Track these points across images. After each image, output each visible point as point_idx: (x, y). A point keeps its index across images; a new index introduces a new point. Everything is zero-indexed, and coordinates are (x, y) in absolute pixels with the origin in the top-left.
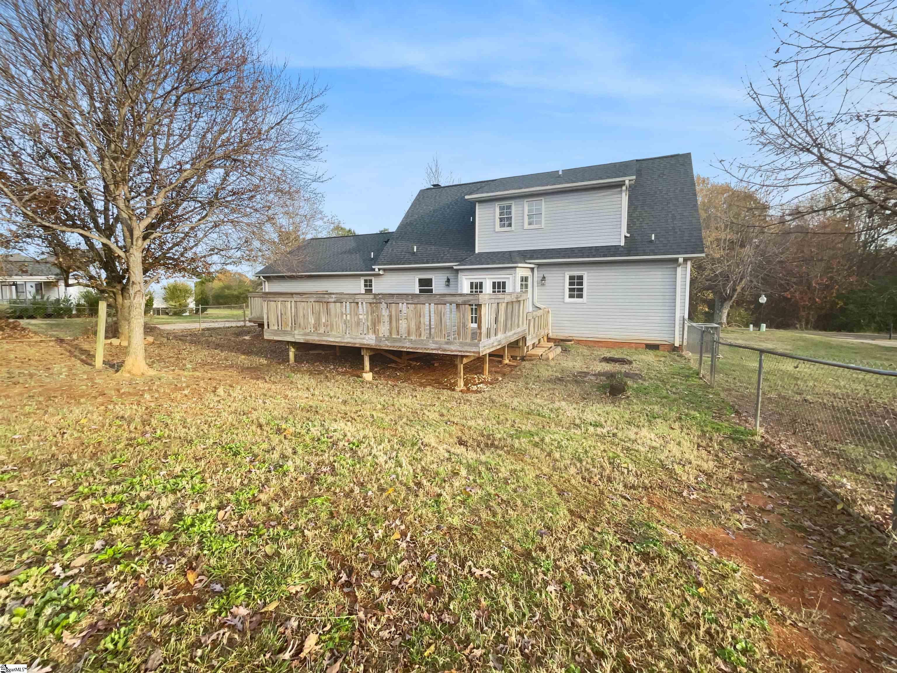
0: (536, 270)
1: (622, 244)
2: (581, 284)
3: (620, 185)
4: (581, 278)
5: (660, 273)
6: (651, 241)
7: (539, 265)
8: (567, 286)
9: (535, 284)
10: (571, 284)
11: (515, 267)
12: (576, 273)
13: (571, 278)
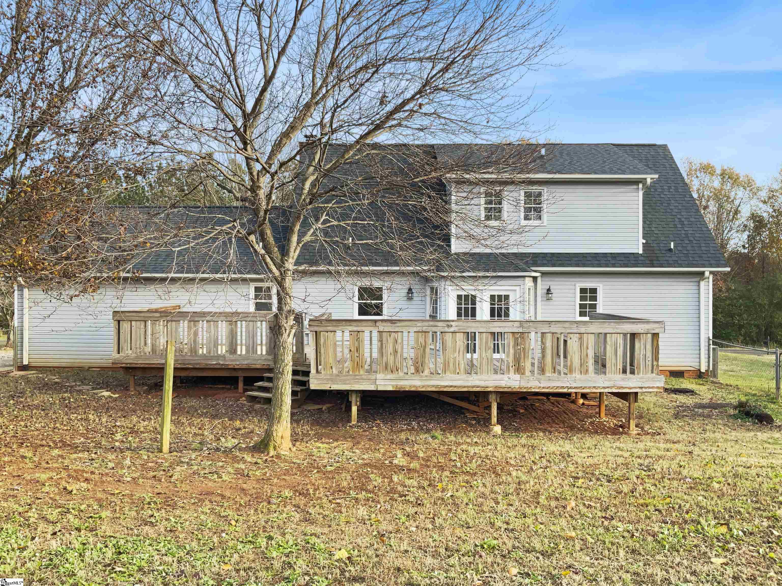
0: (539, 280)
1: (641, 252)
2: (595, 299)
3: (635, 182)
4: (594, 291)
5: (683, 287)
6: (670, 250)
7: (544, 274)
8: (578, 301)
9: (539, 299)
10: (582, 298)
11: (524, 277)
12: (589, 284)
13: (583, 291)
